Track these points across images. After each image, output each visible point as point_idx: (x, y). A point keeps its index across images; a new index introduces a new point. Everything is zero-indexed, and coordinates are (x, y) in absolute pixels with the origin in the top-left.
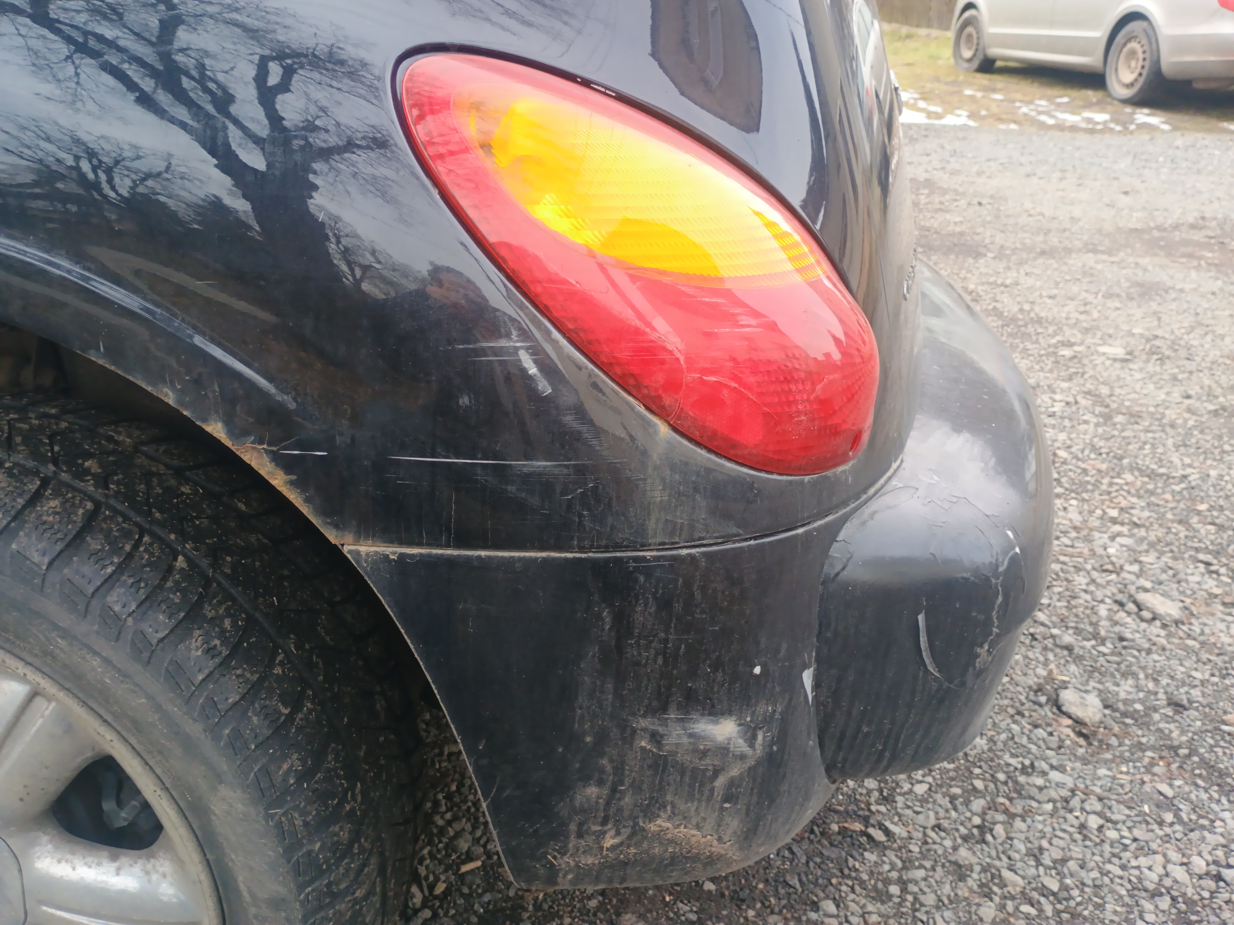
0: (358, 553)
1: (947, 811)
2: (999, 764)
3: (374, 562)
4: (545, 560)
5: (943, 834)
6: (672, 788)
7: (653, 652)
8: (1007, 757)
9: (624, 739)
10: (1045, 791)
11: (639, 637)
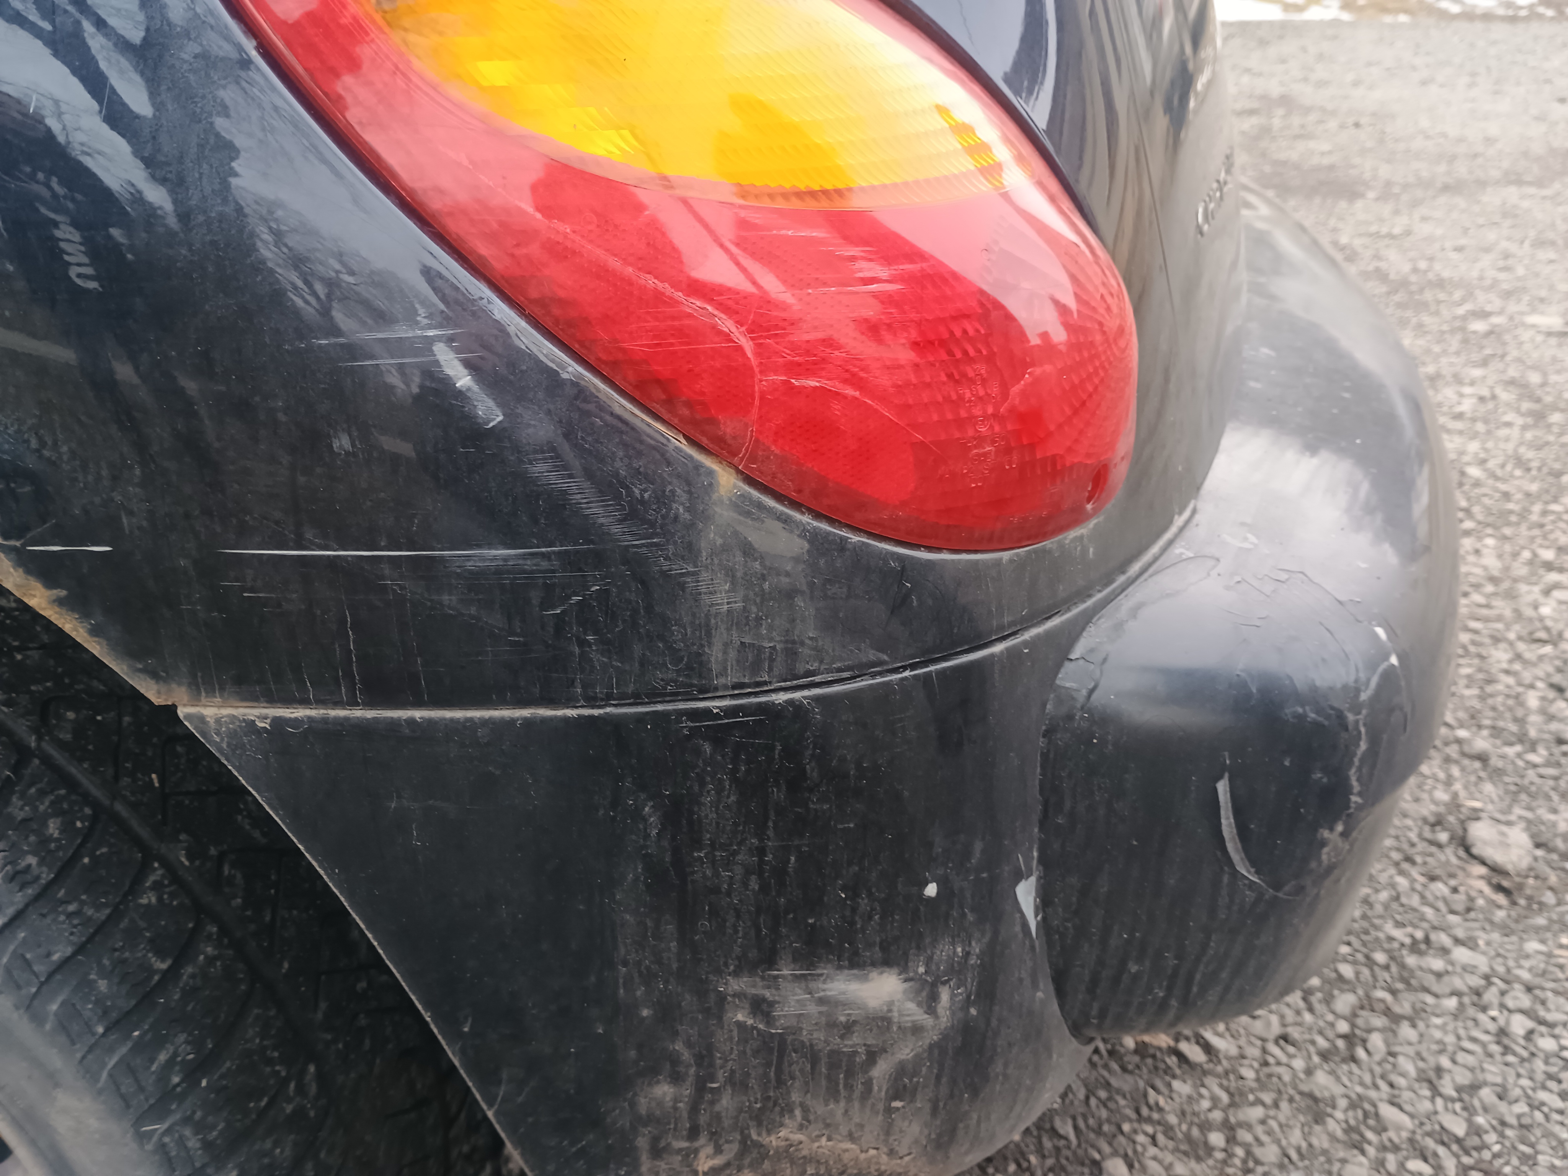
0: (202, 719)
1: (1298, 1013)
2: (1377, 939)
3: (232, 734)
4: (528, 723)
5: (1291, 1049)
6: (797, 1084)
7: (739, 870)
8: (1390, 929)
9: (707, 1011)
10: (1446, 979)
11: (713, 845)
